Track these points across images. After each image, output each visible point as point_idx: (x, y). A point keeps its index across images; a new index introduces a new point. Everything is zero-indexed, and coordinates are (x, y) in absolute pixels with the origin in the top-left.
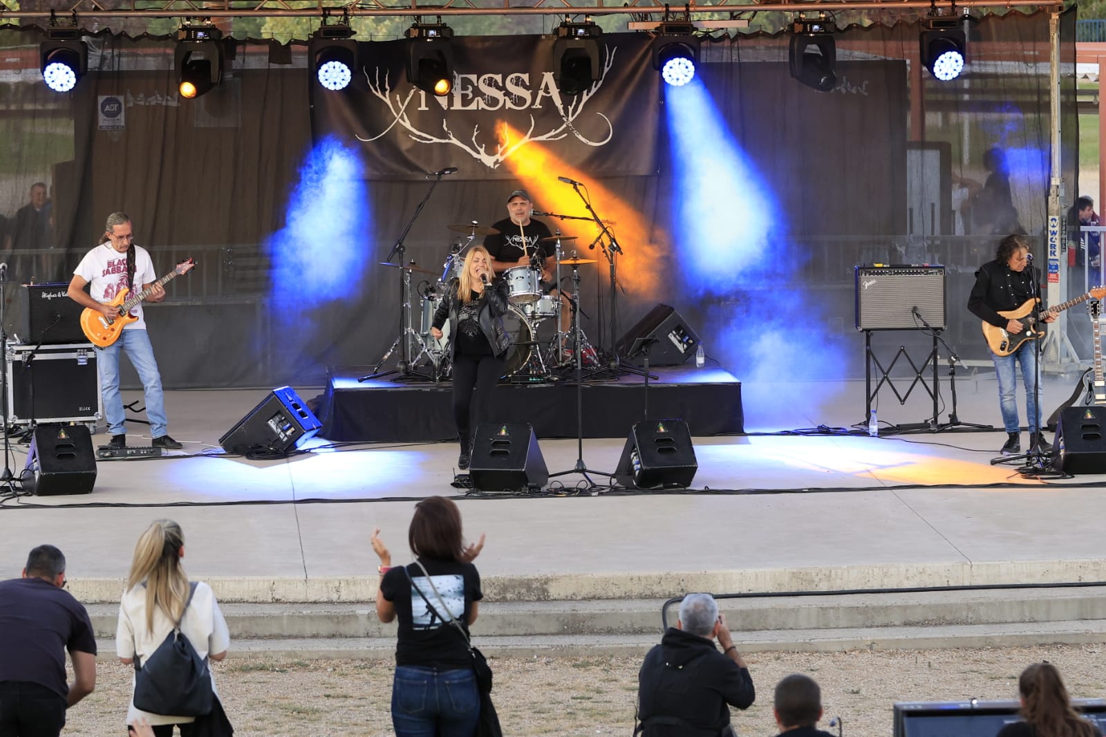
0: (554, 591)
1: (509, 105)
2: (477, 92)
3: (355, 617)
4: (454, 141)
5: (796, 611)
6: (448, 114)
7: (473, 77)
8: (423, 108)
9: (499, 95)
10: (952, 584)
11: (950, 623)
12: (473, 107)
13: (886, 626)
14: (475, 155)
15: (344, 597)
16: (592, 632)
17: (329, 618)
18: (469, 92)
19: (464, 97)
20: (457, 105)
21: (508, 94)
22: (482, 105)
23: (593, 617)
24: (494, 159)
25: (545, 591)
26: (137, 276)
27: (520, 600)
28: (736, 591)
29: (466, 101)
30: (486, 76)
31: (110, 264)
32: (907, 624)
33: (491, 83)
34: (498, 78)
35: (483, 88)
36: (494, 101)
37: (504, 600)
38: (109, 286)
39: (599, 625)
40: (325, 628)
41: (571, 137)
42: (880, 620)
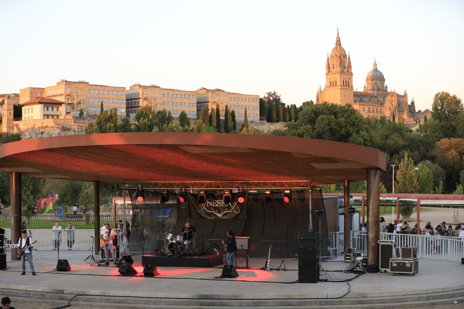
0: (65, 292)
1: (222, 205)
2: (217, 203)
3: (31, 294)
4: (213, 212)
5: (96, 299)
6: (212, 207)
7: (216, 200)
8: (208, 206)
9: (220, 204)
10: (129, 296)
11: (122, 303)
12: (216, 206)
13: (111, 302)
14: (217, 214)
15: (35, 291)
16: (64, 300)
17: (27, 294)
18: (215, 203)
19: (214, 204)
20: (213, 206)
21: (222, 203)
22: (218, 205)
23: (64, 297)
24: (220, 215)
25: (63, 292)
26: (110, 234)
27: (59, 293)
28: (93, 294)
29: (215, 205)
30: (218, 200)
31: (106, 232)
32: (115, 302)
33: (219, 201)
34: (220, 201)
35: (218, 202)
36: (220, 205)
37: (57, 293)
38: (106, 236)
39: (65, 299)
40: (27, 295)
41: (233, 211)
42: (110, 301)
